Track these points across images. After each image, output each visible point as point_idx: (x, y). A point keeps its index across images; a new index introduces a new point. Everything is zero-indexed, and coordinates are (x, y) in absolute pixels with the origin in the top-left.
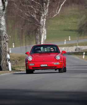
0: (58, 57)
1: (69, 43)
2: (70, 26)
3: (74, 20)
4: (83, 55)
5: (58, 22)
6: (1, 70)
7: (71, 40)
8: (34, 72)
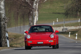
0: (52, 36)
1: (57, 24)
2: (58, 10)
3: (61, 5)
4: (69, 34)
5: (48, 6)
6: (1, 47)
7: (58, 21)
8: (32, 48)
